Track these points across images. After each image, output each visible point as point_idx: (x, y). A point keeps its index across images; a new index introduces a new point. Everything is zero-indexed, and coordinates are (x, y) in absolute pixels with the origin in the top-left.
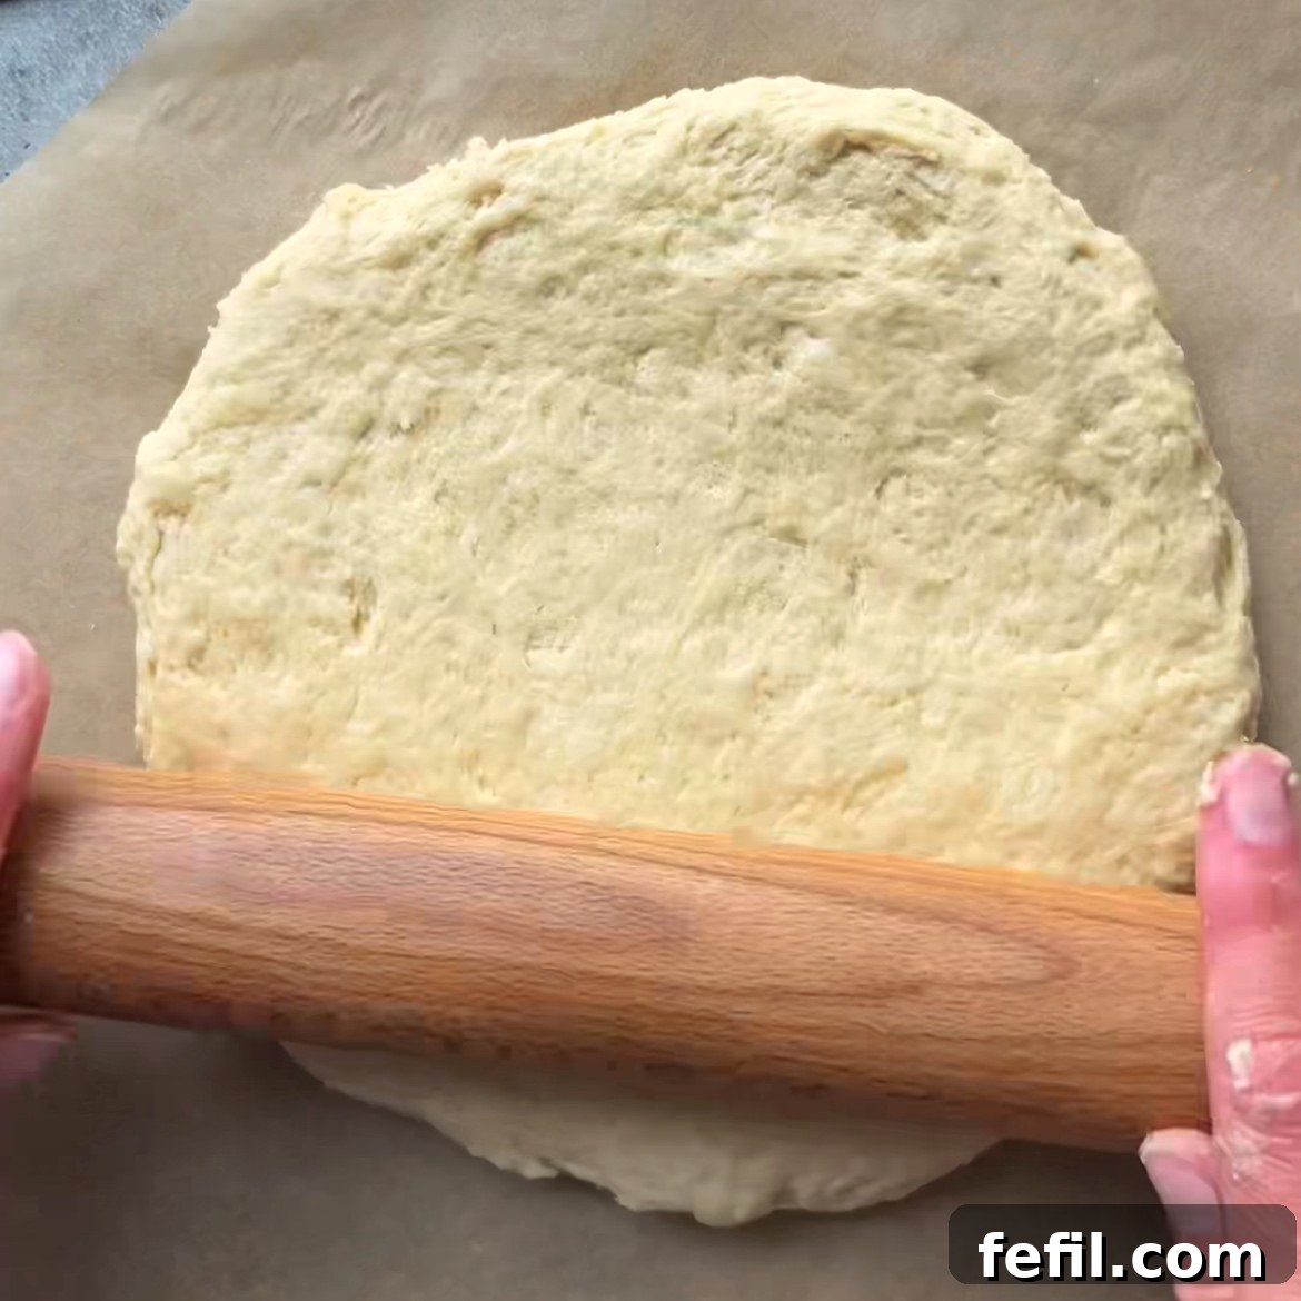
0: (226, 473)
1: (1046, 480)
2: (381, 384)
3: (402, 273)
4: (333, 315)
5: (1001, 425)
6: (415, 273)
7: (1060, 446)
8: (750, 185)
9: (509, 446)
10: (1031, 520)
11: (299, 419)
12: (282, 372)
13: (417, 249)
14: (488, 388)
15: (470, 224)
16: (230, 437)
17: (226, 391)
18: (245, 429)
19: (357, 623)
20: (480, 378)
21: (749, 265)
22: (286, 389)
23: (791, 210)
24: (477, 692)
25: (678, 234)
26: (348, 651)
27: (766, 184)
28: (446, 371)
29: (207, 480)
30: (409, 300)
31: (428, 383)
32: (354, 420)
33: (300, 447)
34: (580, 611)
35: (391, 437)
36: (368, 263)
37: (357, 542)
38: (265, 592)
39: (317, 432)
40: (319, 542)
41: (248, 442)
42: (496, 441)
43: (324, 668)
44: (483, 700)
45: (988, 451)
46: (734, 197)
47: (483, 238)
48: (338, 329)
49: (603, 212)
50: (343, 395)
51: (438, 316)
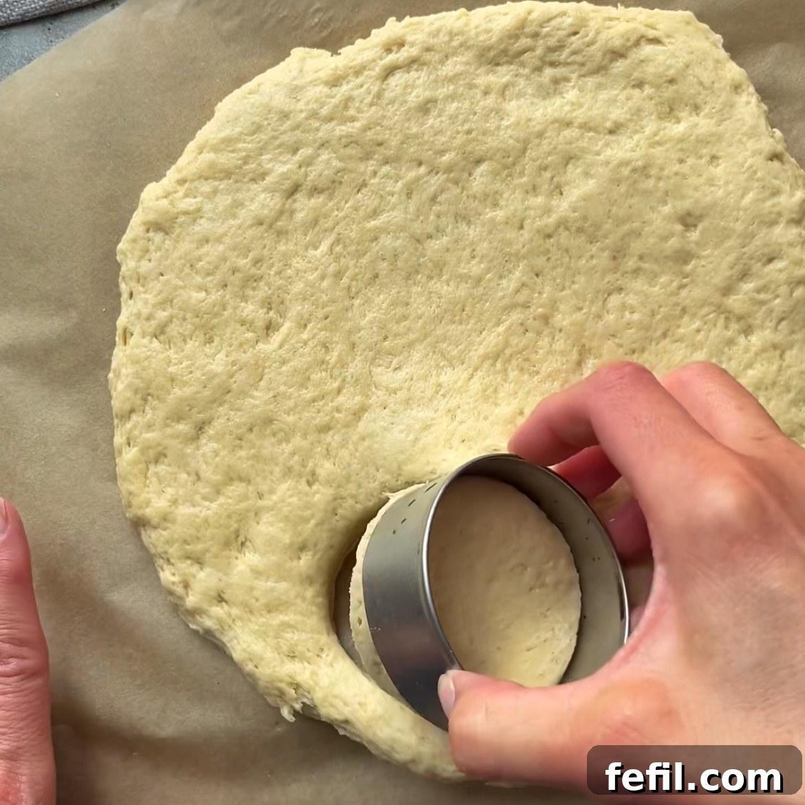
0: (199, 210)
1: (714, 311)
2: (308, 163)
3: (335, 90)
4: (285, 116)
5: (693, 271)
6: (344, 89)
7: (727, 290)
8: (568, 57)
9: (383, 218)
10: (700, 337)
11: (253, 180)
12: (245, 150)
13: (348, 75)
14: (375, 173)
15: (382, 63)
16: (206, 187)
17: (208, 156)
18: (216, 183)
19: (270, 328)
20: (371, 165)
21: (556, 115)
22: (246, 160)
23: (591, 82)
24: (336, 385)
25: (513, 84)
26: (261, 346)
27: (578, 58)
28: (350, 157)
29: (186, 213)
30: (336, 106)
31: (336, 163)
32: (287, 185)
33: (252, 200)
34: (410, 345)
35: (309, 199)
36: (316, 83)
37: (279, 273)
38: (214, 296)
39: (264, 190)
40: (253, 271)
41: (215, 192)
42: (375, 213)
43: (245, 352)
44: (339, 391)
45: (682, 287)
46: (553, 64)
47: (390, 71)
48: (288, 124)
49: (467, 63)
50: (282, 167)
51: (353, 119)
